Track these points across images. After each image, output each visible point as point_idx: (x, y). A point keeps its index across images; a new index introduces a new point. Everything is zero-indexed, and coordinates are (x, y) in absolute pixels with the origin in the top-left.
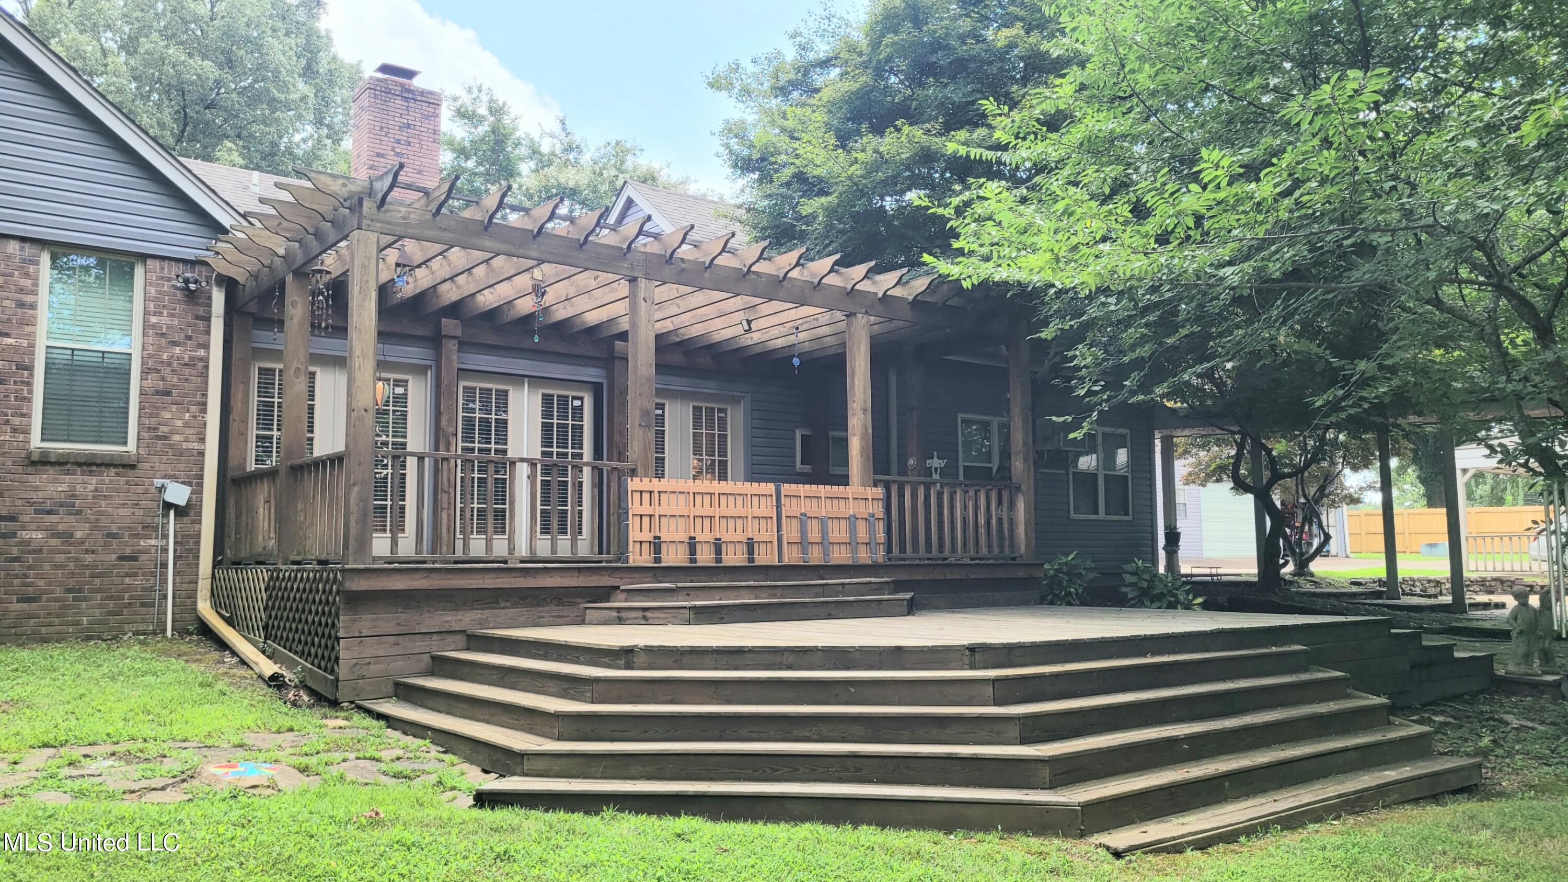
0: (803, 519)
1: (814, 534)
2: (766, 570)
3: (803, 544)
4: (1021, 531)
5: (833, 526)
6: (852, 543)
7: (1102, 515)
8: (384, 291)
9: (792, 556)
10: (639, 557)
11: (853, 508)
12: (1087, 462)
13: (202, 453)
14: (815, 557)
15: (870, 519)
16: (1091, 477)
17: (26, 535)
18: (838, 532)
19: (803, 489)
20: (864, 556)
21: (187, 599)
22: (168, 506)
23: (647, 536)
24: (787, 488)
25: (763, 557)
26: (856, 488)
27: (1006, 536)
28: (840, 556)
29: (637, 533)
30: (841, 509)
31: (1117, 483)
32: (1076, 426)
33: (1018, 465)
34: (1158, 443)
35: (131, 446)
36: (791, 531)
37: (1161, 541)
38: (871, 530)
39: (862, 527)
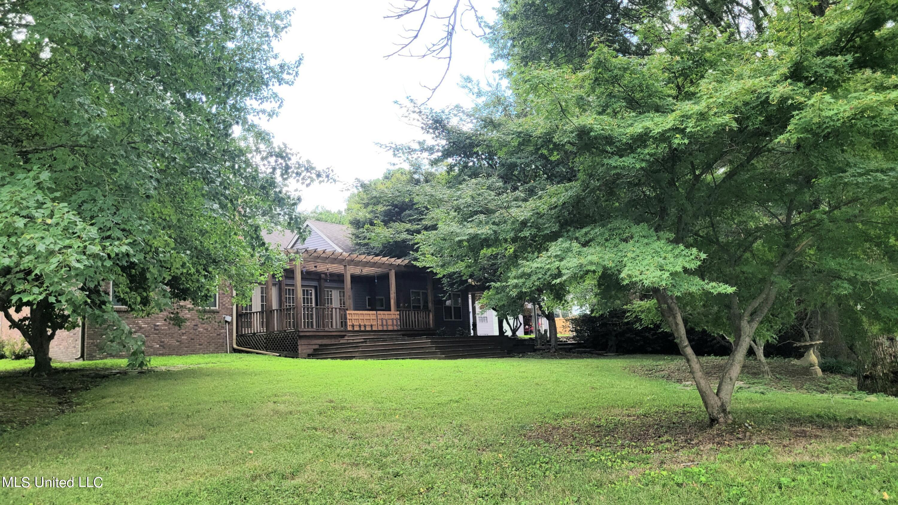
0: (382, 319)
1: (385, 323)
2: (375, 331)
3: (382, 325)
4: (431, 322)
5: (389, 321)
6: (393, 325)
7: (453, 319)
8: (302, 272)
9: (380, 328)
10: (350, 328)
11: (393, 317)
12: (448, 303)
13: (232, 309)
14: (385, 328)
15: (396, 319)
16: (449, 308)
17: (199, 329)
18: (390, 322)
19: (382, 312)
20: (395, 328)
21: (231, 344)
22: (226, 322)
23: (351, 324)
24: (378, 312)
25: (374, 328)
26: (393, 312)
27: (428, 323)
28: (390, 328)
29: (349, 323)
30: (390, 317)
31: (458, 310)
32: (444, 297)
33: (430, 305)
34: (470, 296)
35: (217, 307)
36: (380, 322)
37: (472, 327)
38: (397, 322)
39: (395, 321)
